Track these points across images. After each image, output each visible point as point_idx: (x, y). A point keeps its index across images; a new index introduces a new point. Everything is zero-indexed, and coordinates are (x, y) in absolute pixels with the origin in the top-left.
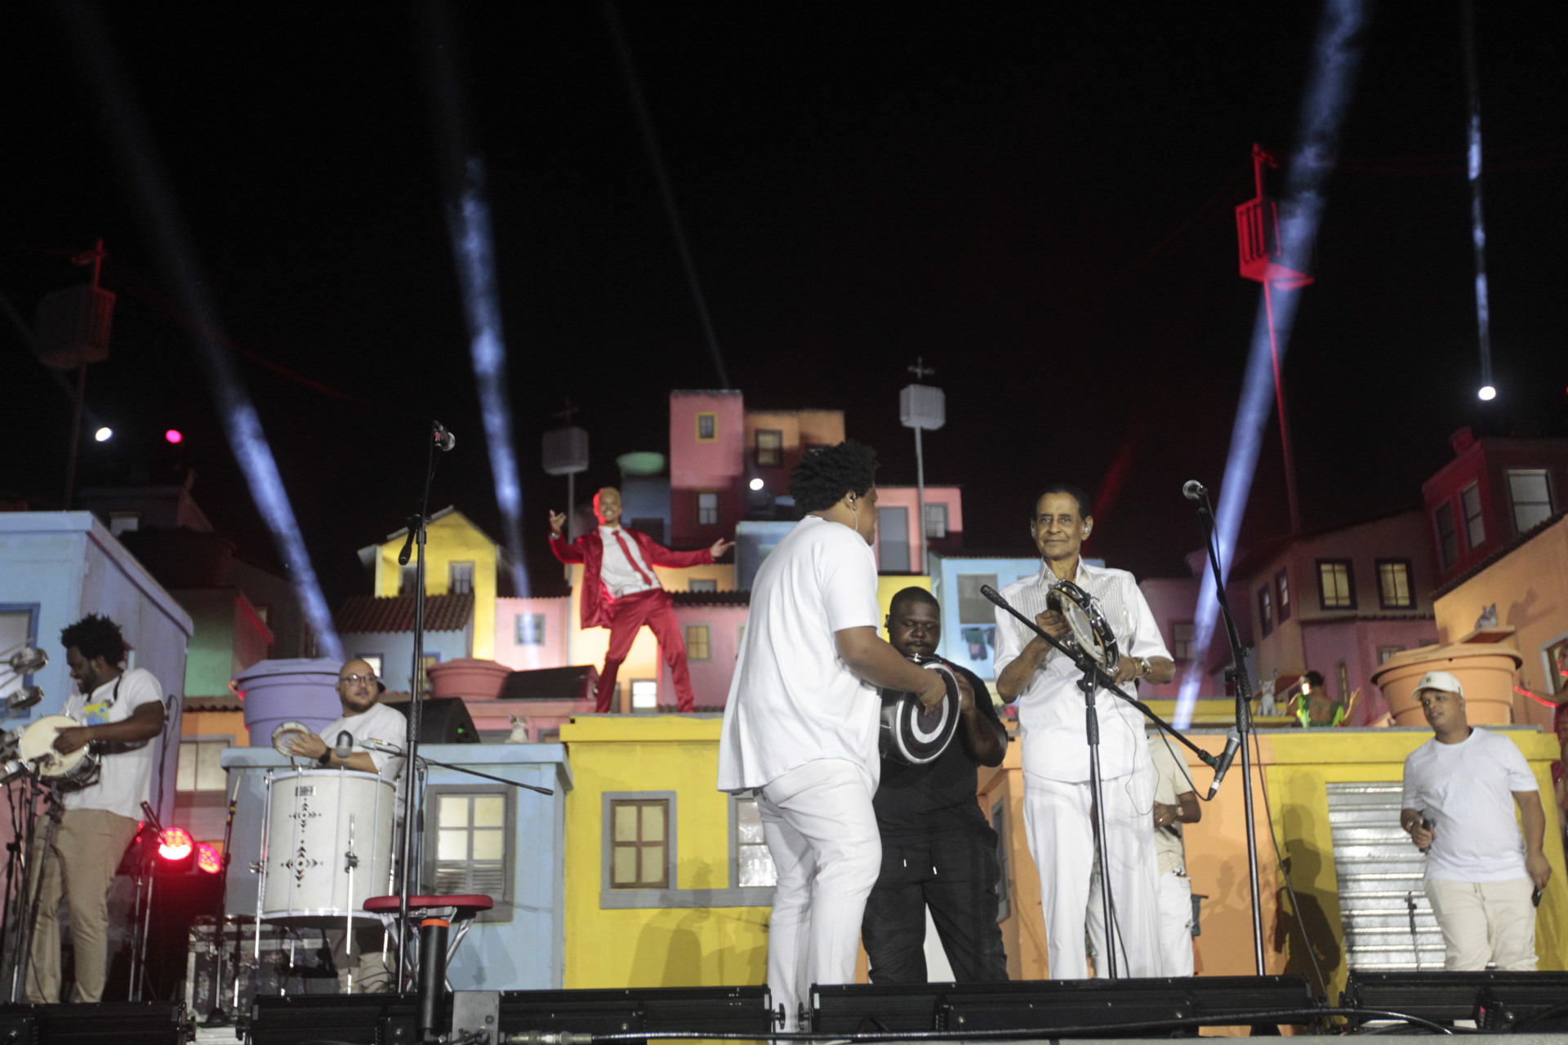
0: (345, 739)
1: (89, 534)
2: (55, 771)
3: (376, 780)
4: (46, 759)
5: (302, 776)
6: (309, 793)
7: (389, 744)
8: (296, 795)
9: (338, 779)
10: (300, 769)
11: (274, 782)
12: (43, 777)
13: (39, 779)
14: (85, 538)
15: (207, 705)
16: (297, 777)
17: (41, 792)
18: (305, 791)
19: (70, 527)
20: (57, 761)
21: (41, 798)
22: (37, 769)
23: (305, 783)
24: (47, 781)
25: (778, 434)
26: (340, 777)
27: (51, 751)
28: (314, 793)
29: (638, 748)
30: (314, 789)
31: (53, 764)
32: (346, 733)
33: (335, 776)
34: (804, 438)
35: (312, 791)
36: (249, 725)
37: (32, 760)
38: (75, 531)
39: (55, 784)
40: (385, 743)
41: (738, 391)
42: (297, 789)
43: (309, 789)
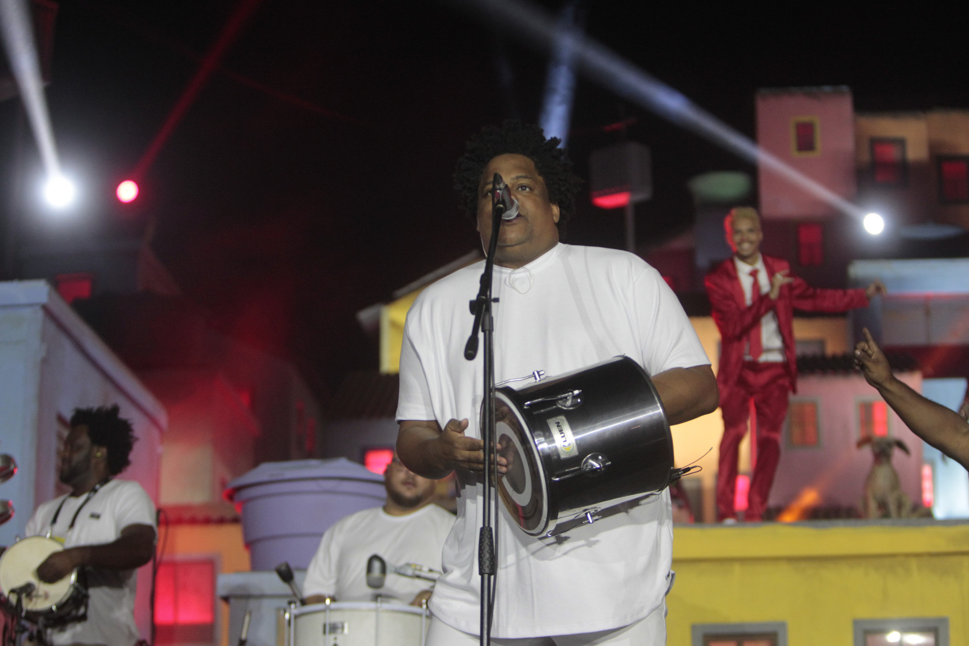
0: (377, 565)
1: (46, 309)
2: (39, 605)
3: (420, 615)
4: (27, 590)
5: (331, 610)
6: (339, 631)
7: (431, 571)
8: (324, 632)
9: (373, 614)
10: (328, 601)
11: (296, 617)
12: (28, 612)
13: (23, 614)
14: (40, 314)
15: (187, 515)
16: (324, 611)
17: (24, 629)
18: (334, 628)
19: (23, 300)
20: (41, 592)
21: (26, 635)
22: (19, 601)
23: (335, 618)
24: (33, 616)
25: (901, 143)
26: (376, 610)
27: (33, 580)
28: (346, 631)
29: (737, 568)
30: (346, 626)
31: (37, 596)
32: (375, 558)
33: (370, 610)
34: (933, 146)
35: (343, 628)
36: (249, 545)
37: (13, 591)
38: (30, 305)
39: (41, 620)
40: (425, 569)
41: (845, 88)
42: (325, 626)
43: (340, 626)
